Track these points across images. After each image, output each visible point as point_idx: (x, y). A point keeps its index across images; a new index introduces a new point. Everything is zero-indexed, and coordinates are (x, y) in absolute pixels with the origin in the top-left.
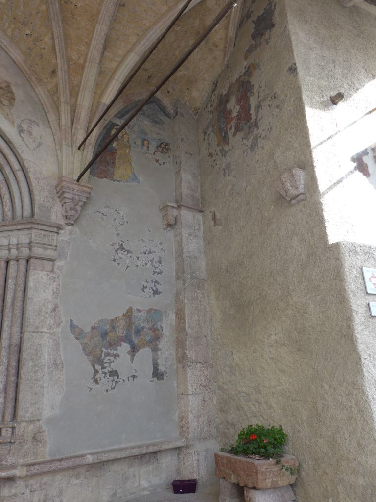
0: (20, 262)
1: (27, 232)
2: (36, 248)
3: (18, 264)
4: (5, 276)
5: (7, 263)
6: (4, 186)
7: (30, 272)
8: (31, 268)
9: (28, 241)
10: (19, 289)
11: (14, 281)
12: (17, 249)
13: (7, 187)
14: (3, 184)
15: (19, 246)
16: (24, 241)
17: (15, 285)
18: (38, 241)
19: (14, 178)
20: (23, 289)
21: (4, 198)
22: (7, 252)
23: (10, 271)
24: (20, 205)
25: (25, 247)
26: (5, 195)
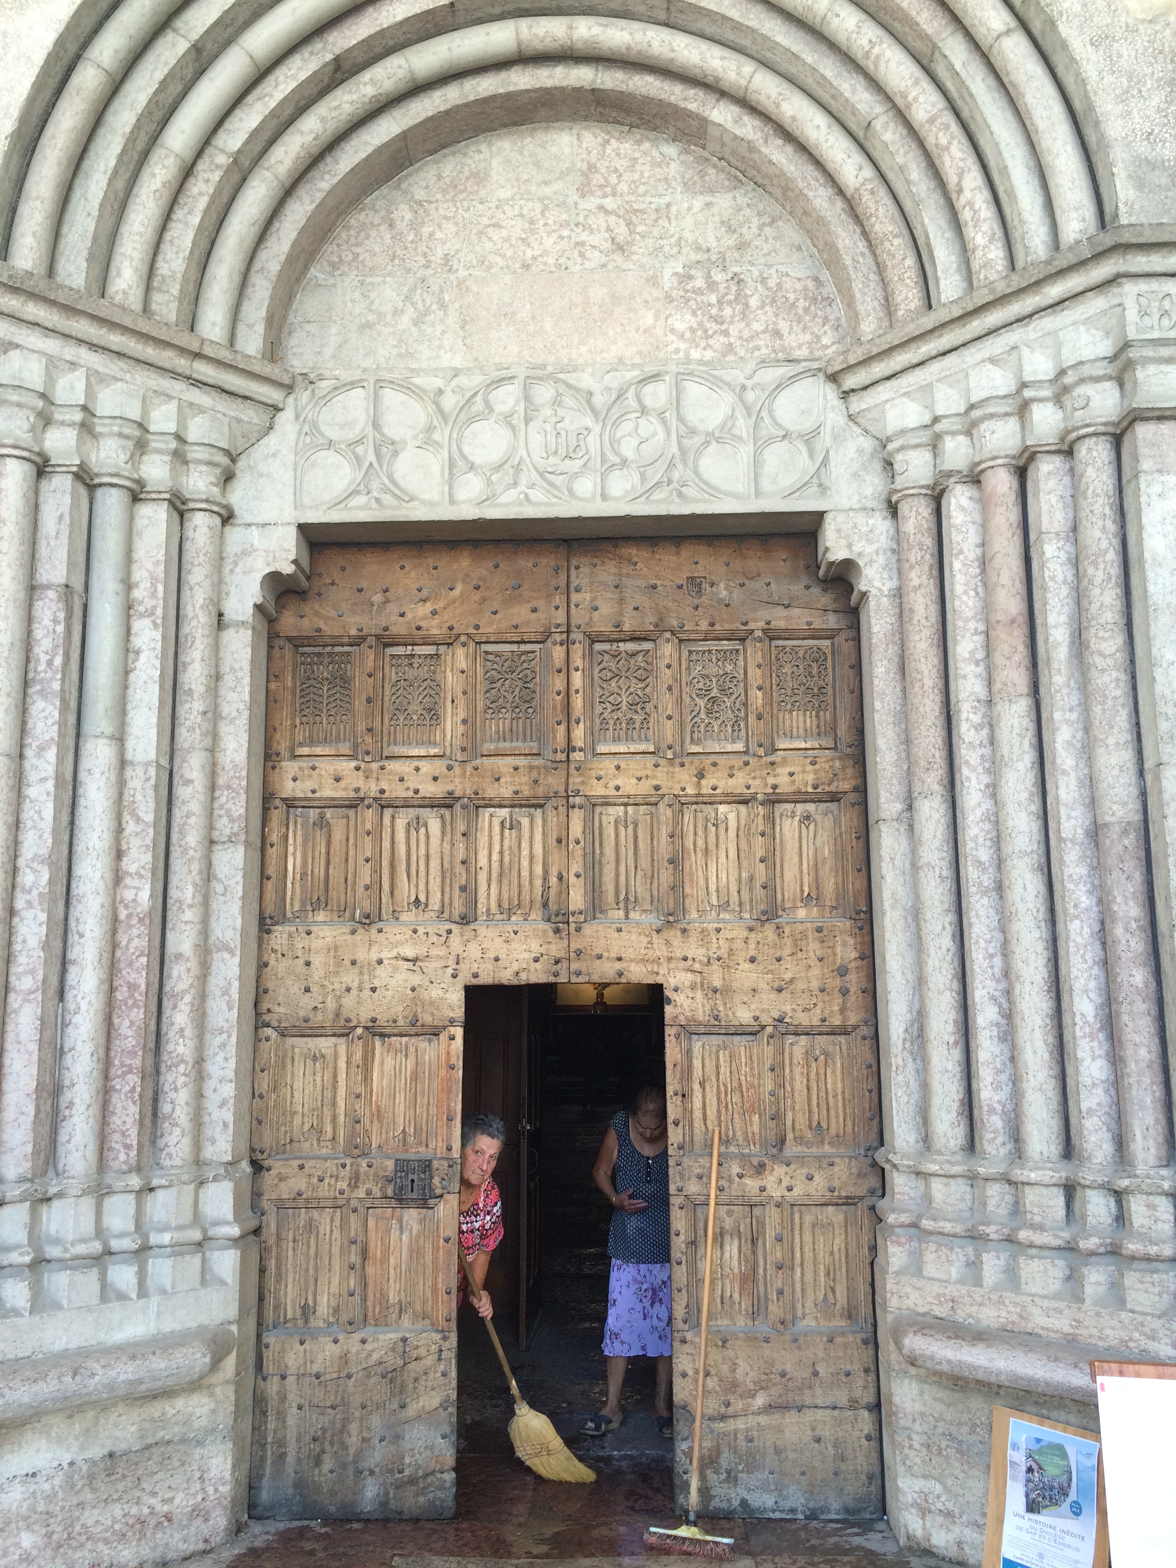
0: (1083, 451)
1: (1097, 303)
2: (1152, 369)
3: (1072, 470)
4: (1019, 532)
5: (1022, 473)
6: (953, 138)
7: (1143, 486)
8: (1146, 465)
9: (1105, 347)
10: (1100, 576)
11: (1068, 547)
12: (1058, 399)
13: (964, 140)
14: (947, 127)
15: (1068, 379)
16: (1088, 353)
17: (1076, 562)
18: (1156, 335)
19: (991, 81)
20: (1115, 571)
21: (960, 191)
22: (1012, 425)
23: (1045, 507)
24: (1039, 199)
25: (1096, 379)
26: (961, 176)
